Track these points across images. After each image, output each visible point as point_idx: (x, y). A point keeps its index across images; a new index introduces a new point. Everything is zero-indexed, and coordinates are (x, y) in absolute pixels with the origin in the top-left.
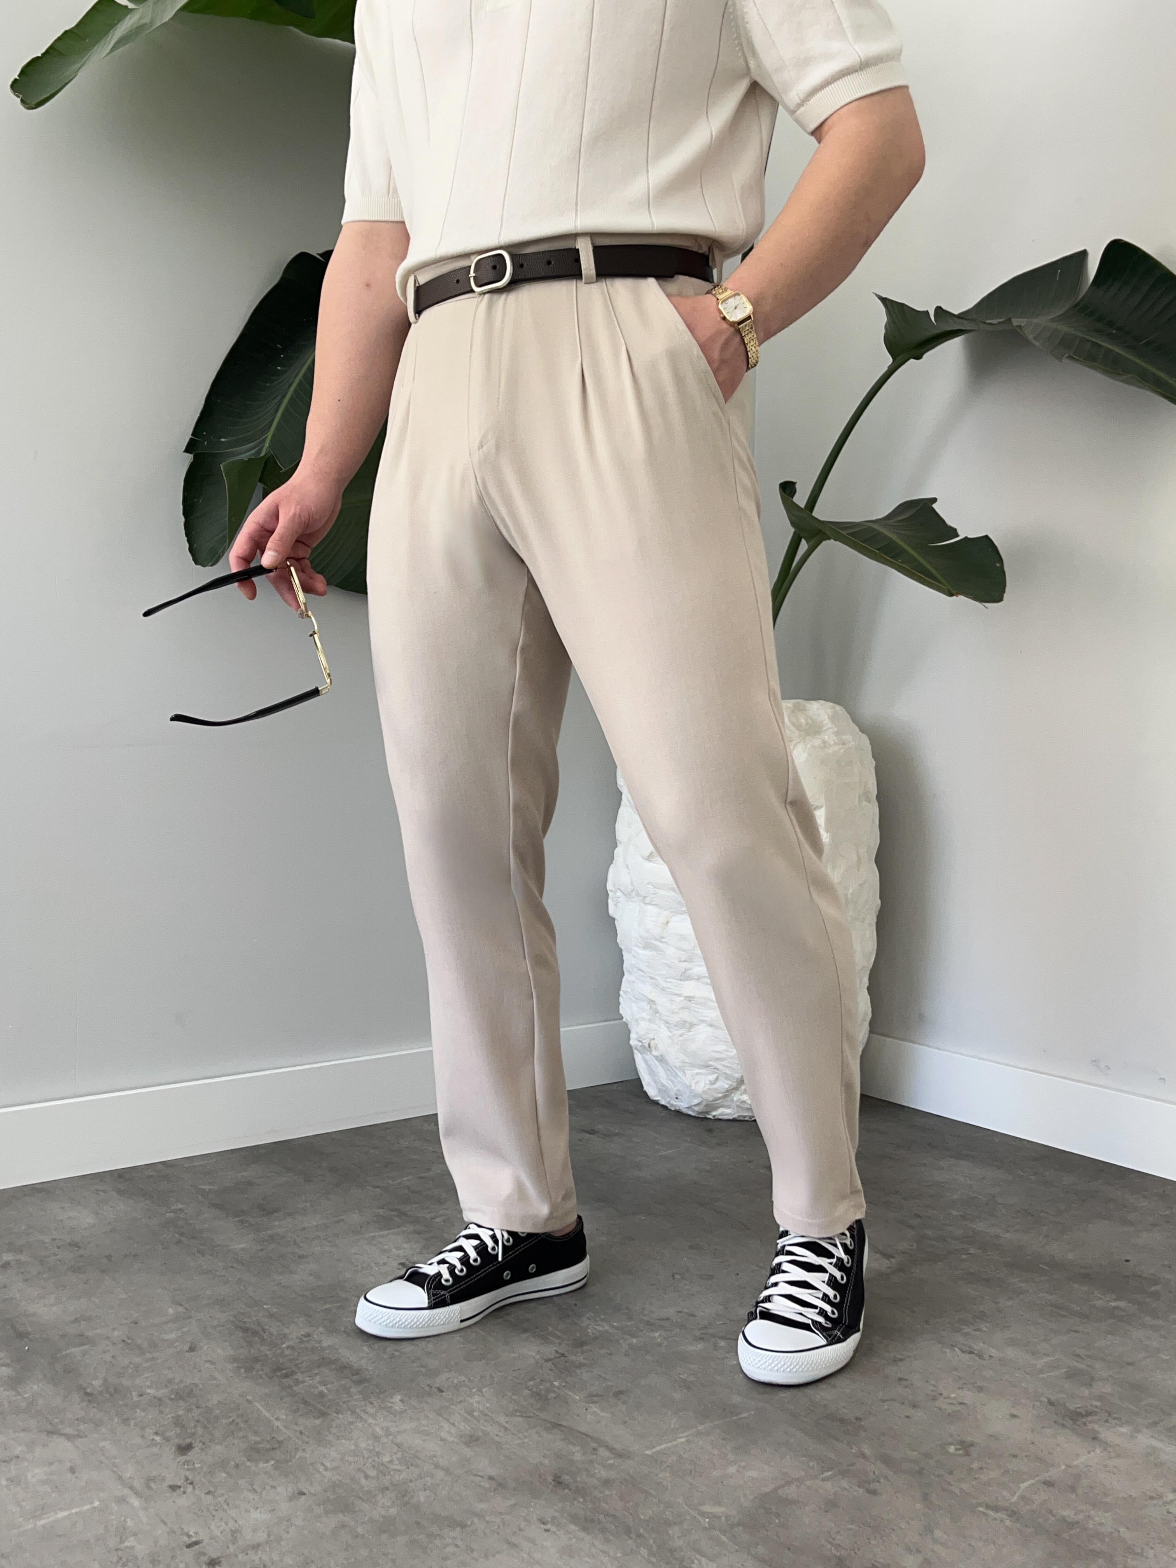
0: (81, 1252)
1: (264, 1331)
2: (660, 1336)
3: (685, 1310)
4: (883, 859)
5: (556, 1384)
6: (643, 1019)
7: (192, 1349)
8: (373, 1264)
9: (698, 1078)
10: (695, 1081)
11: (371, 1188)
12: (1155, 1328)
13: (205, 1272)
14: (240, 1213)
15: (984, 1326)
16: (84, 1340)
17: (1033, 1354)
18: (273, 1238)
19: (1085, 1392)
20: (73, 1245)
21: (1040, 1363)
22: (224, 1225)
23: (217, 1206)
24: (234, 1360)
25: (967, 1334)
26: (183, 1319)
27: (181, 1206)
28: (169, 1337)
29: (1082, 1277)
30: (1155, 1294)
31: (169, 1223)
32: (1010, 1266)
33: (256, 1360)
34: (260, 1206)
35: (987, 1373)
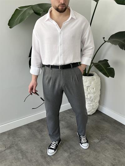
1: (43, 151)
12: (122, 152)
13: (37, 141)
14: (39, 132)
15: (107, 151)
16: (28, 152)
17: (111, 156)
18: (43, 136)
19: (115, 162)
20: (25, 137)
21: (111, 157)
22: (38, 133)
23: (37, 130)
24: (41, 156)
25: (105, 153)
26: (36, 149)
27: (33, 130)
28: (35, 152)
29: (116, 143)
30: (123, 146)
31: (33, 133)
32: (110, 141)
33: (43, 156)
34: (41, 131)
35: (106, 159)
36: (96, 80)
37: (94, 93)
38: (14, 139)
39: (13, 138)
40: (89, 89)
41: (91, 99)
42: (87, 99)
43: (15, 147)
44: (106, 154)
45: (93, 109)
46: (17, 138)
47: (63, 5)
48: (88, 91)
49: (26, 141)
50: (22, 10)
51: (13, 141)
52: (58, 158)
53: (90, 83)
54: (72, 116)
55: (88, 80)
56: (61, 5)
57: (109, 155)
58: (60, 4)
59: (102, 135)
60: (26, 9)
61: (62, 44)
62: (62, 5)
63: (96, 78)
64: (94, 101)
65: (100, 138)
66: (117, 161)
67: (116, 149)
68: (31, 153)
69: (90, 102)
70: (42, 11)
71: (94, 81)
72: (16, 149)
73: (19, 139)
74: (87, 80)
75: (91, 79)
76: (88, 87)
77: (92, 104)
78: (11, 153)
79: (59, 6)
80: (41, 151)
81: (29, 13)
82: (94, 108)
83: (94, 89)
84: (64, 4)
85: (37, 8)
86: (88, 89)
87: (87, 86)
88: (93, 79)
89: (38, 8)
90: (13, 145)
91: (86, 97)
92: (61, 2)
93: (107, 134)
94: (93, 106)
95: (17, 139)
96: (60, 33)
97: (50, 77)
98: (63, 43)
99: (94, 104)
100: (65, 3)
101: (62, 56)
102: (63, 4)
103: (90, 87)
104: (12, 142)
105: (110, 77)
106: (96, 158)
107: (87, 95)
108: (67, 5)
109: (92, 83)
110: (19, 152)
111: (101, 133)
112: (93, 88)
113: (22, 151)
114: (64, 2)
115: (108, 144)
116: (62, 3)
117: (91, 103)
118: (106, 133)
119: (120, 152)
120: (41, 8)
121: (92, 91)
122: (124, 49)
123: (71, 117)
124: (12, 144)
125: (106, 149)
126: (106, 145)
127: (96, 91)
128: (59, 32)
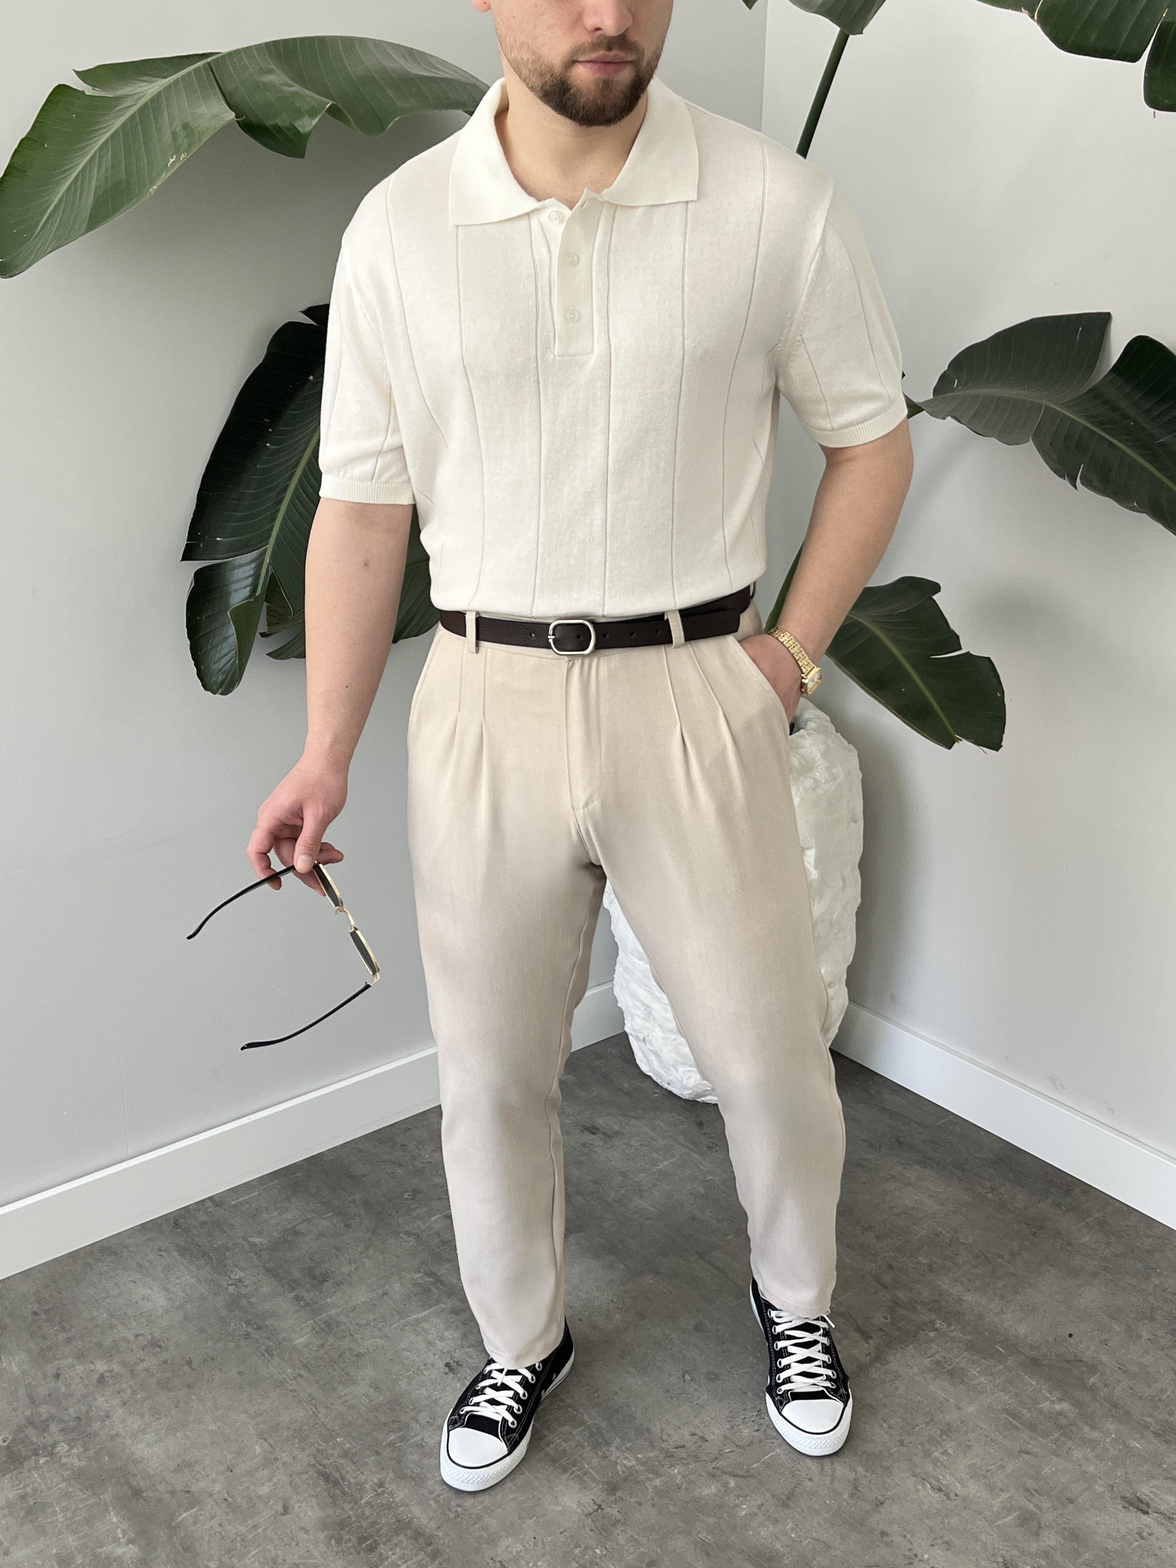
0: (165, 1356)
1: (343, 1478)
2: (679, 1473)
3: (699, 1433)
4: (865, 866)
5: (598, 1551)
6: (638, 1016)
7: (286, 1510)
8: (422, 1367)
9: (689, 1074)
10: (686, 1077)
11: (405, 1237)
12: (1092, 1444)
13: (280, 1384)
14: (294, 1284)
15: (950, 1446)
16: (193, 1500)
17: (991, 1488)
18: (329, 1326)
19: (1033, 1547)
20: (155, 1344)
21: (997, 1504)
22: (283, 1304)
23: (272, 1273)
24: (324, 1525)
25: (936, 1461)
26: (269, 1462)
27: (239, 1274)
28: (264, 1490)
29: (1034, 1364)
30: (1093, 1389)
31: (234, 1303)
32: (971, 1347)
33: (342, 1524)
34: (310, 1272)
35: (954, 1521)
38: (50, 1369)
39: (44, 1355)
43: (62, 1448)
44: (947, 1479)
46: (81, 1356)
47: (614, 53)
49: (165, 1385)
50: (118, 99)
51: (42, 1391)
52: (493, 1541)
54: (600, 1122)
56: (594, 46)
57: (973, 1489)
58: (585, 39)
59: (901, 1294)
60: (150, 88)
62: (600, 53)
63: (825, 755)
65: (880, 1319)
66: (1051, 1539)
67: (1032, 1427)
68: (230, 1504)
70: (312, 113)
72: (78, 1475)
73: (101, 1366)
78: (30, 1511)
79: (571, 63)
80: (327, 1478)
81: (185, 126)
84: (621, 41)
85: (271, 78)
89: (277, 77)
90: (43, 1427)
92: (591, 21)
93: (945, 1283)
95: (80, 1368)
100: (634, 37)
102: (611, 43)
104: (32, 1400)
105: (964, 747)
106: (862, 1522)
108: (648, 54)
110: (107, 1497)
111: (888, 1278)
113: (137, 1493)
114: (620, 17)
115: (955, 1375)
116: (610, 25)
118: (930, 1268)
119: (1077, 1454)
120: (301, 80)
122: (1087, 483)
123: (593, 1130)
124: (30, 1422)
125: (947, 1431)
126: (938, 1388)
127: (821, 875)
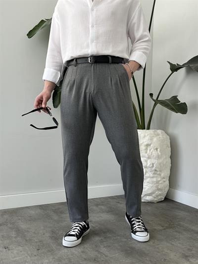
17: (183, 245)
19: (189, 252)
21: (183, 247)
22: (54, 215)
25: (172, 241)
26: (44, 229)
36: (161, 136)
37: (159, 157)
40: (150, 150)
41: (154, 168)
42: (146, 167)
43: (9, 225)
45: (158, 189)
48: (148, 153)
51: (9, 219)
53: (151, 139)
55: (148, 135)
57: (179, 245)
61: (95, 26)
64: (160, 175)
69: (152, 175)
71: (158, 137)
73: (20, 218)
74: (146, 134)
75: (152, 133)
76: (148, 145)
77: (155, 179)
82: (159, 187)
83: (159, 150)
86: (147, 149)
87: (145, 143)
88: (156, 133)
90: (7, 223)
91: (144, 164)
94: (157, 182)
96: (92, 10)
97: (73, 80)
98: (96, 24)
99: (159, 179)
101: (94, 44)
103: (152, 145)
104: (7, 220)
107: (146, 161)
109: (155, 139)
112: (157, 149)
117: (153, 177)
121: (155, 153)
127: (161, 155)
128: (90, 8)
